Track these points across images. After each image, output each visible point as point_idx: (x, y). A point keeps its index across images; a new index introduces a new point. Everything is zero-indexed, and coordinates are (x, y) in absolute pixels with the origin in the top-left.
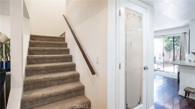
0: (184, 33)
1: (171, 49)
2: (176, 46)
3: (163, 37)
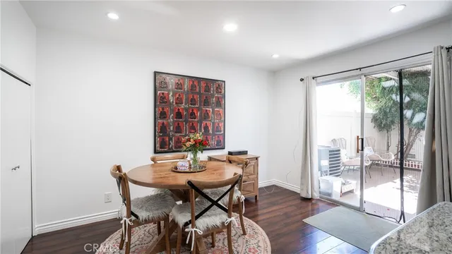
0: (449, 49)
1: (393, 122)
2: (408, 113)
3: (358, 76)
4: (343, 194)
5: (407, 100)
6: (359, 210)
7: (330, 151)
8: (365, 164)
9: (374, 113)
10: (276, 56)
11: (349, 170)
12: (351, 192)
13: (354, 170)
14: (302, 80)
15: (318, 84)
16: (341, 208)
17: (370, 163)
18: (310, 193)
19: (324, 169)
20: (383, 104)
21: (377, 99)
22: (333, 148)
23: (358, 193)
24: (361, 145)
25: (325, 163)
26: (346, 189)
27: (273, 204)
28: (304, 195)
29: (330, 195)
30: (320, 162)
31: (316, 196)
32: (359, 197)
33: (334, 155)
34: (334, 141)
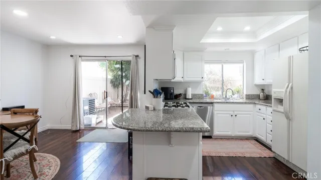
0: (136, 56)
1: (119, 84)
2: (124, 80)
3: (105, 60)
4: (97, 124)
5: (124, 74)
6: (106, 128)
7: (89, 101)
8: (108, 106)
9: (112, 78)
10: (53, 37)
11: (99, 111)
12: (101, 122)
13: (101, 111)
14: (72, 56)
15: (82, 60)
16: (97, 130)
17: (110, 106)
18: (78, 126)
19: (86, 112)
20: (115, 73)
21: (113, 71)
22: (91, 98)
23: (104, 122)
24: (106, 95)
25: (87, 108)
26: (99, 120)
27: (52, 140)
28: (74, 129)
29: (90, 125)
30: (84, 107)
31: (82, 127)
32: (105, 124)
33: (91, 102)
34: (91, 95)
